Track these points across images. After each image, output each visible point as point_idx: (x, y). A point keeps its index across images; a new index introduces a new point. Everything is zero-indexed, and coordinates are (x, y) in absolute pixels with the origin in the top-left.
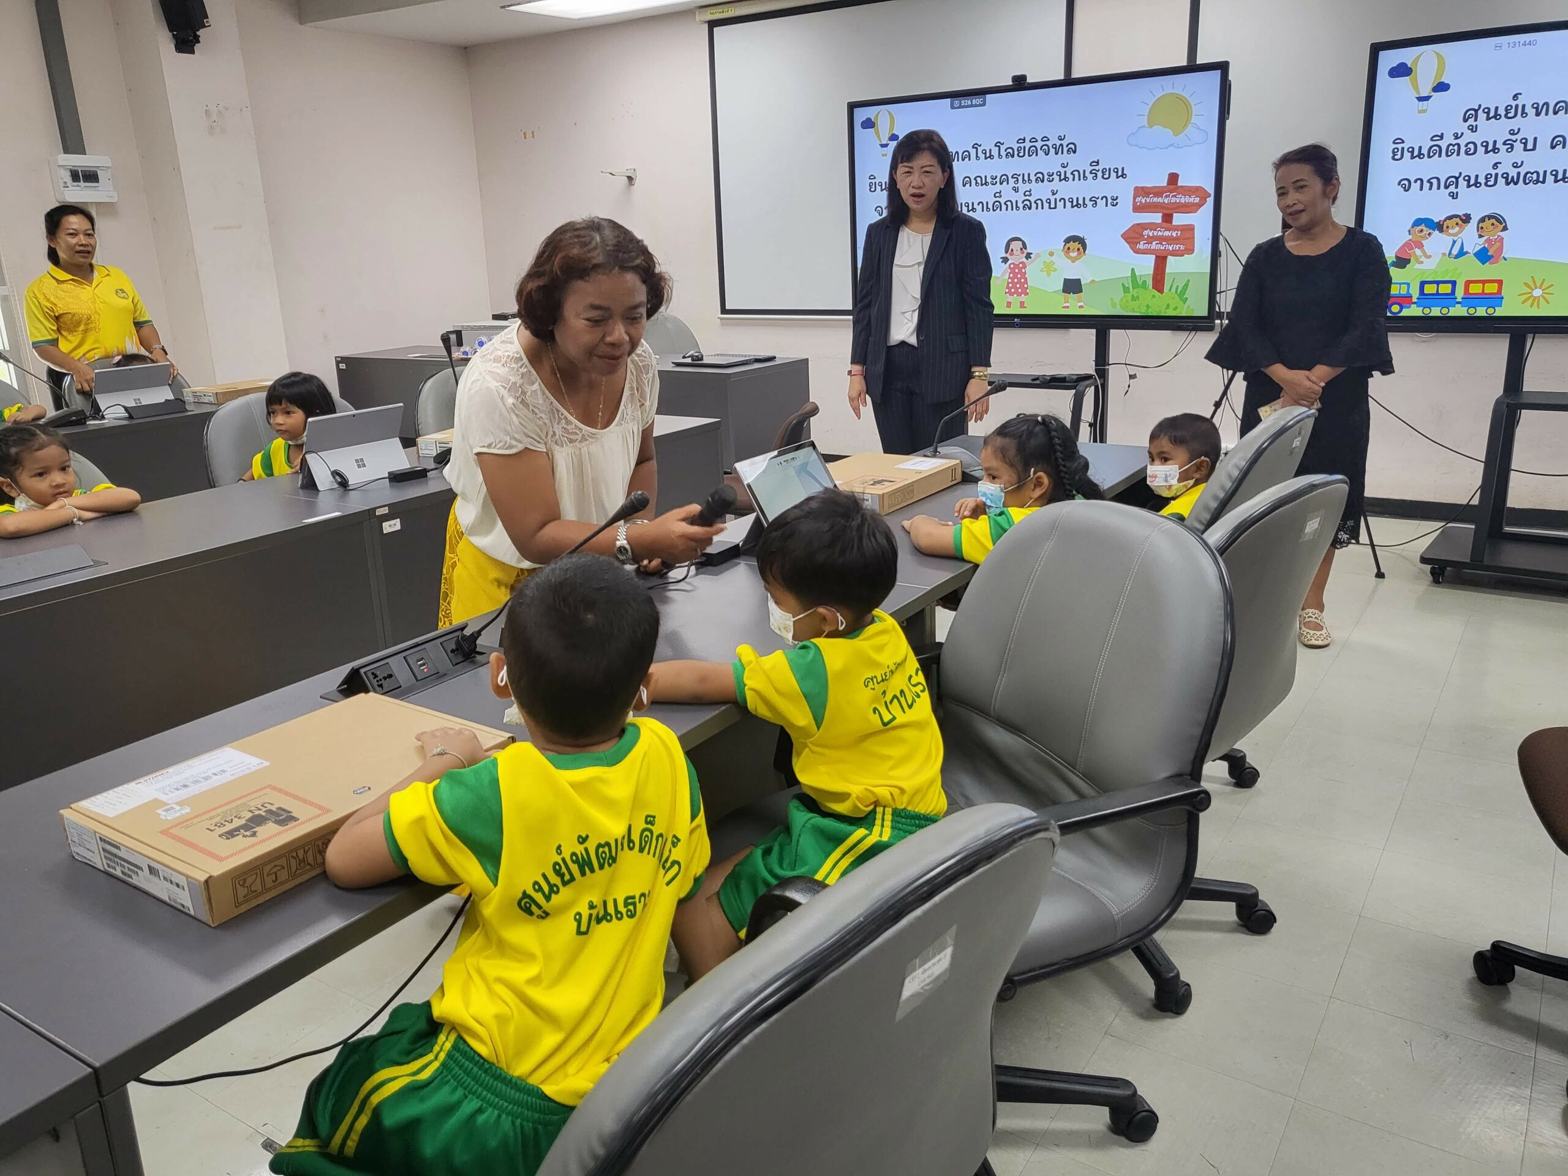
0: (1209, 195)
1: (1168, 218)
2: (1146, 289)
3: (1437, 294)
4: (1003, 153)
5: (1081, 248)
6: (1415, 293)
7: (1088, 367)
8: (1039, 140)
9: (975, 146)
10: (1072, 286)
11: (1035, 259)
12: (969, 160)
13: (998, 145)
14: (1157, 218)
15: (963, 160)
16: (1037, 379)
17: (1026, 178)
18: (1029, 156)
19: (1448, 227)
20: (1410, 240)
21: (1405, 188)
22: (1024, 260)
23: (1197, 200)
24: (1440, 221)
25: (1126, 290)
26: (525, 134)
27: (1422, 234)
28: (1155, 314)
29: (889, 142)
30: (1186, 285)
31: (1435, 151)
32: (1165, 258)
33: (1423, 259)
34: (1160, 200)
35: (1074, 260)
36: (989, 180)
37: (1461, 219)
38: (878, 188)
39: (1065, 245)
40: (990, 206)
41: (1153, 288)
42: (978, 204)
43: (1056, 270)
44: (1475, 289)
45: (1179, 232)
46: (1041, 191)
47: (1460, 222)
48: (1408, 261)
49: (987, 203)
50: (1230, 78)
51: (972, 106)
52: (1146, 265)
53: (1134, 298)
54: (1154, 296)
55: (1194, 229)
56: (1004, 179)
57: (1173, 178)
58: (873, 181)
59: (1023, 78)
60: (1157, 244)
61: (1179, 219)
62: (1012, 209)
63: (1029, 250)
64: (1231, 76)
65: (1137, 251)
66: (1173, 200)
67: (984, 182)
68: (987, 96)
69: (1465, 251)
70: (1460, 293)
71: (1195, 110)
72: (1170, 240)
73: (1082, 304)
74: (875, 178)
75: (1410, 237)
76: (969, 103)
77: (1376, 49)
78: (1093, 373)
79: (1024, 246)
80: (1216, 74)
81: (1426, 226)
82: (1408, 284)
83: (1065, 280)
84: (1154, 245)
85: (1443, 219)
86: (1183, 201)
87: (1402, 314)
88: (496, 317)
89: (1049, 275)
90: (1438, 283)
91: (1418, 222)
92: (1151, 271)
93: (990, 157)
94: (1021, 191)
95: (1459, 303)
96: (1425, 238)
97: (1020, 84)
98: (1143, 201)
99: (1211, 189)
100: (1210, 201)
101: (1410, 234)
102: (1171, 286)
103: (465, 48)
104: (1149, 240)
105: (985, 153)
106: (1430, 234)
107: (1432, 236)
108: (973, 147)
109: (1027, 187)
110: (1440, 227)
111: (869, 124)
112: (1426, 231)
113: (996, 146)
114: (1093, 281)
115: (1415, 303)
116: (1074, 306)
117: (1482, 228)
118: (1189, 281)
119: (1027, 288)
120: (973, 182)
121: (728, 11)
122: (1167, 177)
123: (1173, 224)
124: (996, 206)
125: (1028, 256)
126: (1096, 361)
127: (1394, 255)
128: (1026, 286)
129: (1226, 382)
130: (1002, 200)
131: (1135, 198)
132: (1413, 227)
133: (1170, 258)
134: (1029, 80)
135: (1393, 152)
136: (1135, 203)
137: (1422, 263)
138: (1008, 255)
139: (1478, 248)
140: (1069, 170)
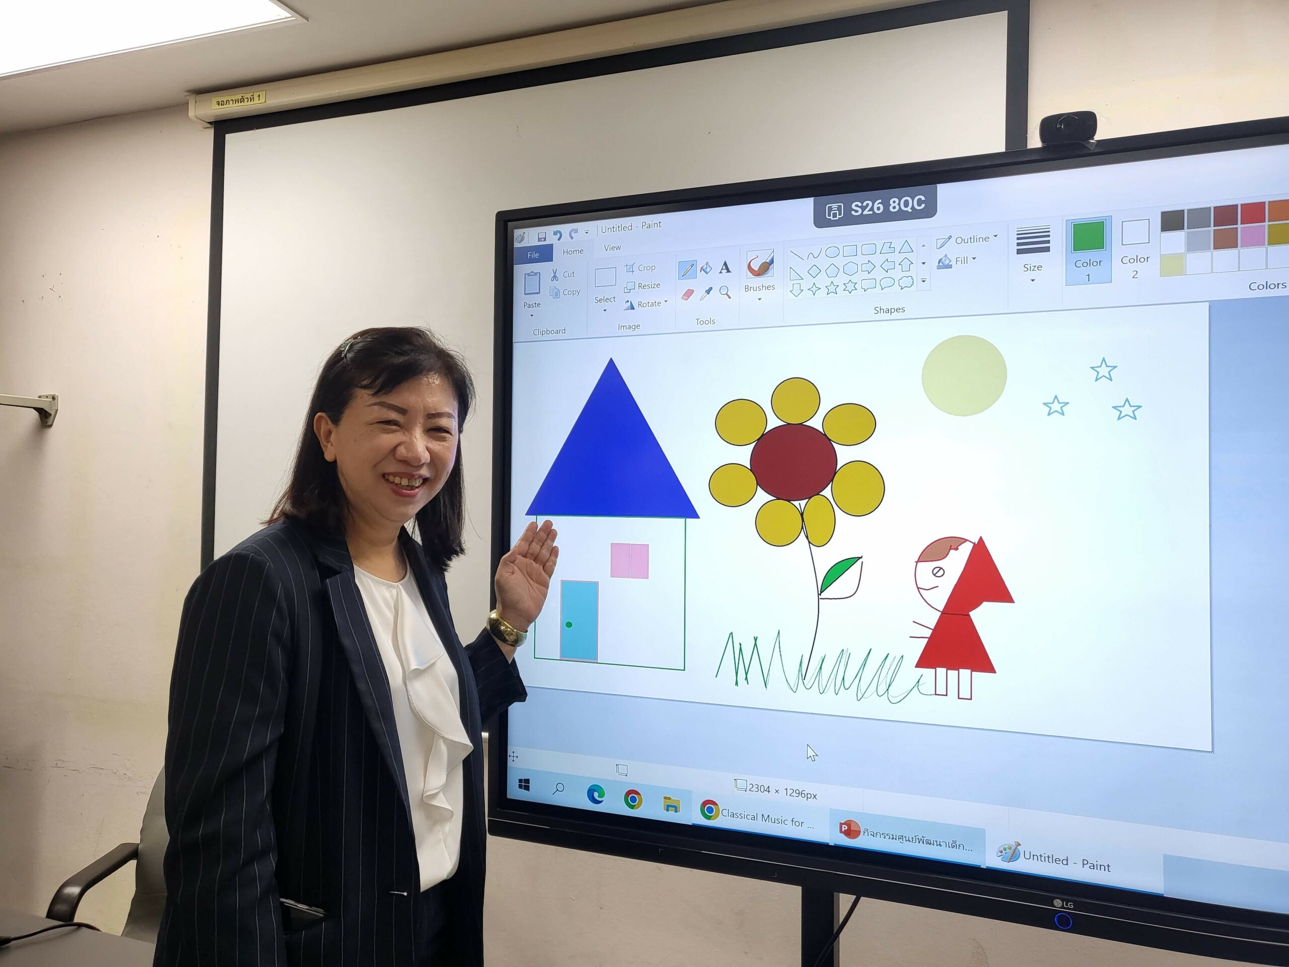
51: (887, 216)
68: (940, 187)
76: (880, 207)
121: (253, 99)
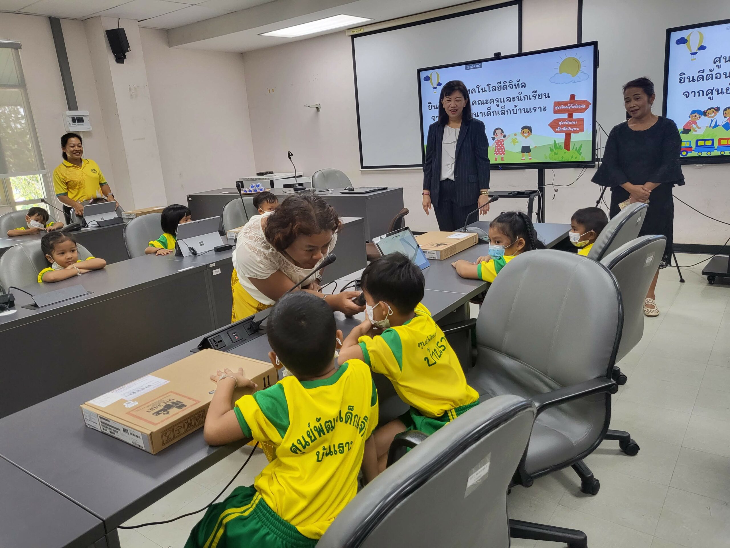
0: (591, 104)
1: (570, 116)
2: (561, 149)
3: (705, 145)
4: (491, 89)
5: (529, 132)
6: (694, 146)
7: (535, 187)
8: (508, 82)
9: (478, 87)
10: (526, 150)
11: (508, 138)
12: (475, 93)
13: (488, 85)
14: (565, 116)
15: (472, 93)
16: (511, 193)
17: (502, 100)
18: (503, 90)
19: (709, 114)
20: (690, 121)
21: (686, 96)
22: (503, 138)
23: (585, 106)
24: (705, 111)
25: (552, 150)
26: (269, 90)
27: (696, 118)
28: (566, 161)
29: (437, 86)
30: (581, 147)
31: (700, 78)
32: (570, 135)
33: (697, 129)
34: (567, 107)
35: (526, 137)
36: (485, 102)
37: (715, 109)
38: (433, 108)
39: (522, 130)
40: (486, 114)
41: (565, 148)
42: (480, 113)
43: (518, 142)
44: (723, 142)
45: (576, 122)
46: (509, 106)
47: (715, 111)
48: (690, 131)
49: (484, 112)
50: (598, 49)
51: (475, 68)
52: (561, 138)
53: (555, 154)
54: (565, 152)
55: (583, 120)
56: (492, 101)
57: (573, 97)
58: (430, 105)
59: (499, 54)
60: (566, 128)
61: (576, 116)
62: (496, 115)
63: (505, 134)
64: (599, 48)
65: (557, 132)
66: (573, 107)
67: (482, 103)
68: (483, 63)
69: (717, 124)
70: (716, 145)
71: (582, 64)
72: (572, 126)
73: (531, 157)
74: (431, 103)
75: (690, 119)
76: (474, 66)
77: (669, 32)
78: (537, 189)
79: (503, 132)
80: (592, 47)
81: (698, 114)
82: (690, 142)
83: (523, 147)
84: (564, 129)
85: (706, 110)
86: (577, 107)
87: (688, 156)
88: (258, 174)
89: (514, 145)
90: (705, 140)
91: (694, 112)
92: (563, 140)
93: (485, 91)
94: (500, 106)
95: (716, 149)
96: (697, 119)
97: (498, 56)
98: (559, 108)
99: (591, 101)
100: (591, 107)
101: (690, 118)
102: (574, 147)
103: (242, 53)
104: (563, 126)
105: (483, 90)
106: (700, 117)
107: (701, 118)
108: (477, 87)
109: (503, 104)
110: (705, 114)
111: (427, 79)
112: (698, 116)
113: (487, 86)
114: (536, 147)
115: (694, 150)
116: (527, 159)
117: (726, 113)
118: (582, 144)
119: (504, 151)
120: (477, 103)
121: (360, 31)
122: (569, 96)
123: (573, 118)
124: (489, 114)
125: (504, 136)
126: (539, 184)
127: (682, 128)
128: (504, 150)
129: (602, 192)
130: (491, 111)
131: (554, 107)
132: (691, 114)
133: (572, 134)
134: (502, 55)
135: (680, 79)
136: (554, 109)
137: (696, 131)
138: (495, 136)
139: (724, 123)
140: (522, 95)
